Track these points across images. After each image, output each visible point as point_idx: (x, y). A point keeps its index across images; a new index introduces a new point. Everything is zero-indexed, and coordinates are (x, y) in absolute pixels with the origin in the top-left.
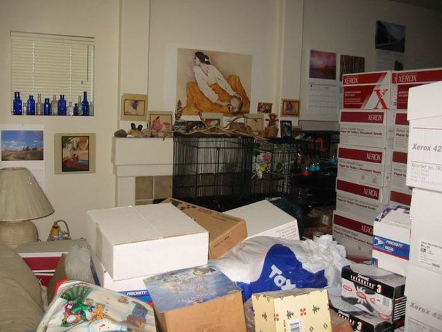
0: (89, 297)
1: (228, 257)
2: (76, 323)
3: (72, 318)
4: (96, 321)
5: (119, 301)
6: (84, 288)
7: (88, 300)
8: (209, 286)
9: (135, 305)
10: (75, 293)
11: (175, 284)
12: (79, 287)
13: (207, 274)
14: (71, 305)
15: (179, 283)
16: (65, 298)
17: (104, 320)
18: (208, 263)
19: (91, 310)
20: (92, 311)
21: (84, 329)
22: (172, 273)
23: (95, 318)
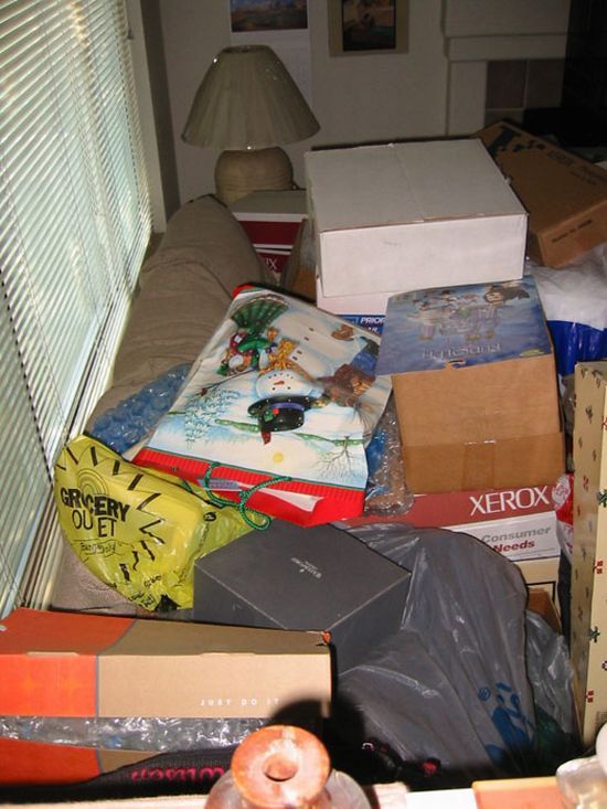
0: (275, 323)
1: (579, 267)
2: (240, 370)
3: (237, 361)
4: (271, 374)
5: (334, 335)
6: (274, 304)
7: (272, 329)
8: (497, 331)
9: (365, 344)
10: (254, 313)
11: (439, 315)
12: (263, 303)
13: (509, 302)
14: (241, 335)
15: (447, 315)
16: (236, 321)
17: (286, 373)
18: (525, 277)
19: (269, 351)
20: (271, 351)
21: (249, 383)
22: (447, 291)
23: (272, 365)
